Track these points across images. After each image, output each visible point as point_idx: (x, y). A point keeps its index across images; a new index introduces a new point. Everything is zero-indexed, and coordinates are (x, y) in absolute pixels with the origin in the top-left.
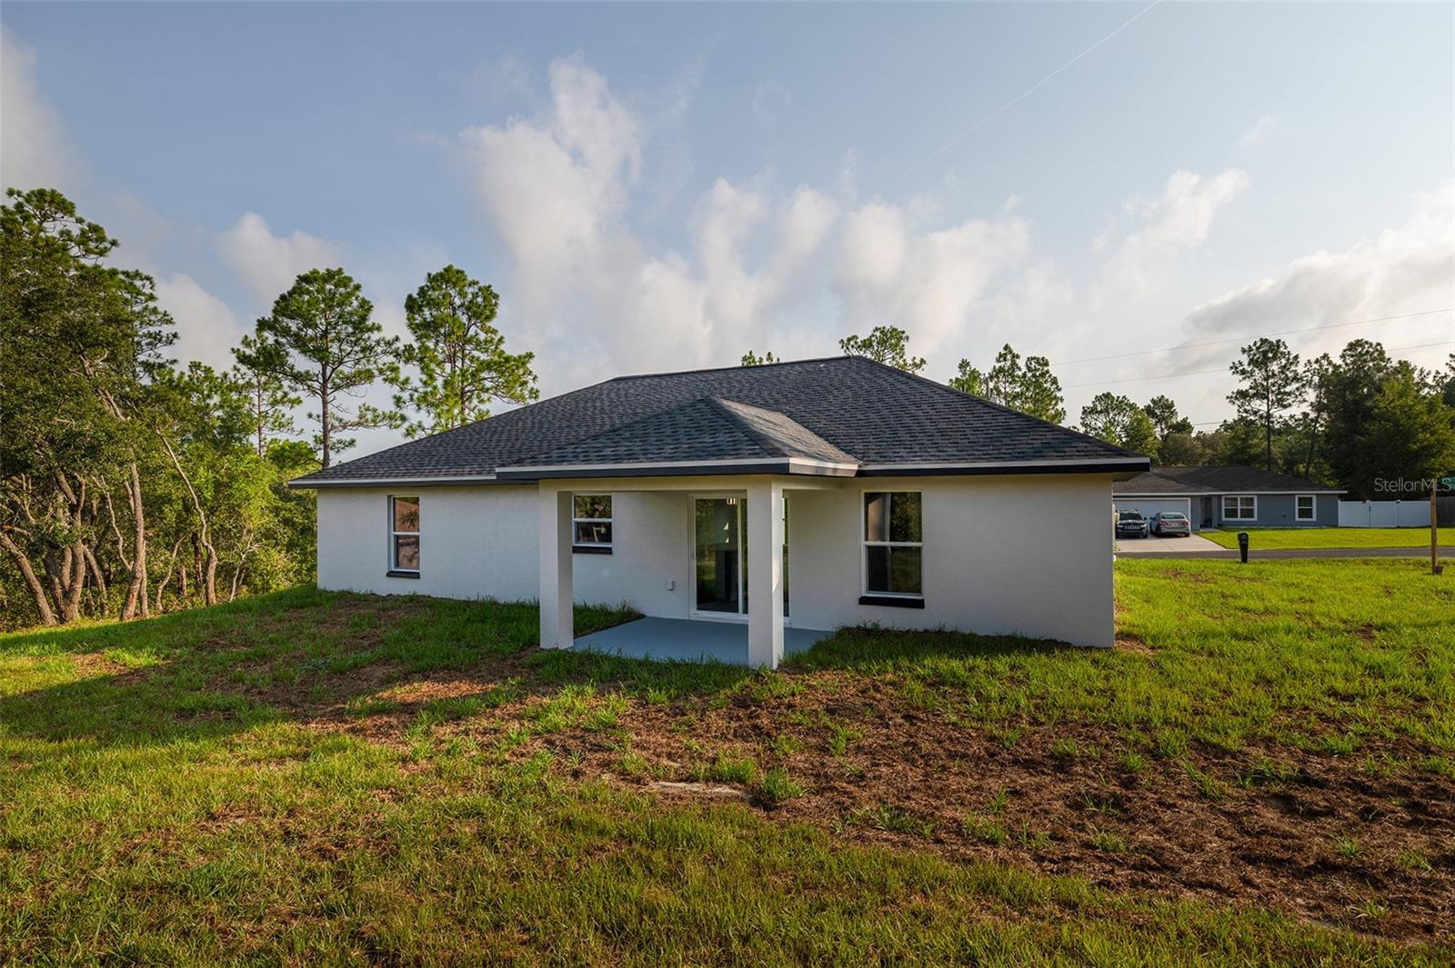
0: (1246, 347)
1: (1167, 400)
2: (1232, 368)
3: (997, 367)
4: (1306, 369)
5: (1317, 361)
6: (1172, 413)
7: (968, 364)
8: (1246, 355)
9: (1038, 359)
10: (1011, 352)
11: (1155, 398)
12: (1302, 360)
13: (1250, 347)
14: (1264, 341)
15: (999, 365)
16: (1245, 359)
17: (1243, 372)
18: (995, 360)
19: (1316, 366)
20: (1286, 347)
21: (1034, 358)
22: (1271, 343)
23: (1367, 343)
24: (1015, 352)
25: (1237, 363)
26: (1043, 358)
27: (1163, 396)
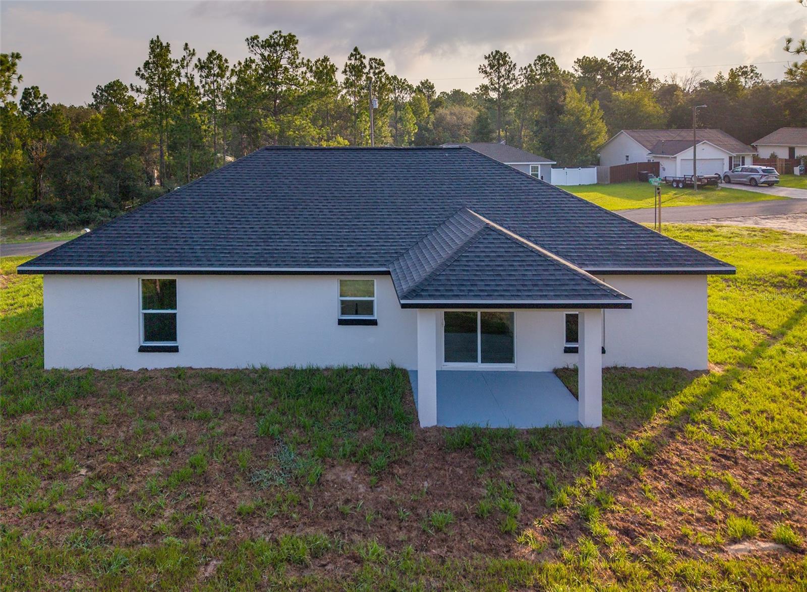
0: (487, 55)
1: (430, 83)
2: (479, 69)
3: (348, 64)
4: (520, 73)
5: (525, 68)
6: (433, 92)
7: (328, 60)
8: (487, 61)
9: (376, 60)
10: (359, 54)
11: (423, 81)
12: (518, 68)
13: (489, 55)
14: (497, 52)
15: (350, 62)
16: (486, 63)
17: (486, 72)
18: (347, 58)
19: (524, 71)
20: (510, 58)
21: (374, 59)
22: (501, 54)
23: (548, 57)
24: (362, 54)
25: (482, 65)
26: (380, 59)
27: (427, 80)
